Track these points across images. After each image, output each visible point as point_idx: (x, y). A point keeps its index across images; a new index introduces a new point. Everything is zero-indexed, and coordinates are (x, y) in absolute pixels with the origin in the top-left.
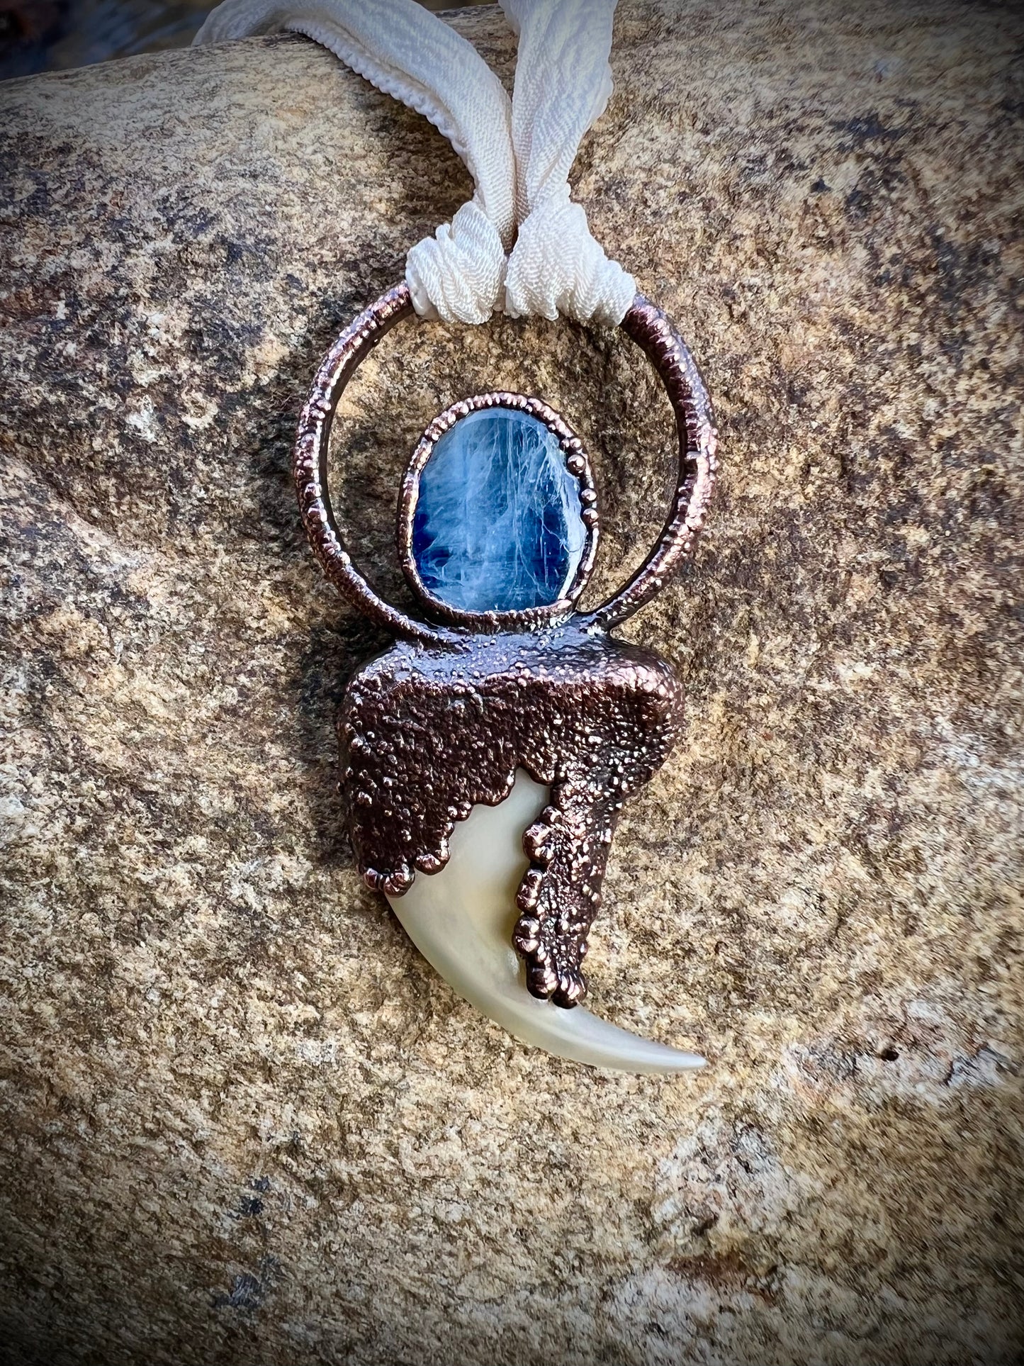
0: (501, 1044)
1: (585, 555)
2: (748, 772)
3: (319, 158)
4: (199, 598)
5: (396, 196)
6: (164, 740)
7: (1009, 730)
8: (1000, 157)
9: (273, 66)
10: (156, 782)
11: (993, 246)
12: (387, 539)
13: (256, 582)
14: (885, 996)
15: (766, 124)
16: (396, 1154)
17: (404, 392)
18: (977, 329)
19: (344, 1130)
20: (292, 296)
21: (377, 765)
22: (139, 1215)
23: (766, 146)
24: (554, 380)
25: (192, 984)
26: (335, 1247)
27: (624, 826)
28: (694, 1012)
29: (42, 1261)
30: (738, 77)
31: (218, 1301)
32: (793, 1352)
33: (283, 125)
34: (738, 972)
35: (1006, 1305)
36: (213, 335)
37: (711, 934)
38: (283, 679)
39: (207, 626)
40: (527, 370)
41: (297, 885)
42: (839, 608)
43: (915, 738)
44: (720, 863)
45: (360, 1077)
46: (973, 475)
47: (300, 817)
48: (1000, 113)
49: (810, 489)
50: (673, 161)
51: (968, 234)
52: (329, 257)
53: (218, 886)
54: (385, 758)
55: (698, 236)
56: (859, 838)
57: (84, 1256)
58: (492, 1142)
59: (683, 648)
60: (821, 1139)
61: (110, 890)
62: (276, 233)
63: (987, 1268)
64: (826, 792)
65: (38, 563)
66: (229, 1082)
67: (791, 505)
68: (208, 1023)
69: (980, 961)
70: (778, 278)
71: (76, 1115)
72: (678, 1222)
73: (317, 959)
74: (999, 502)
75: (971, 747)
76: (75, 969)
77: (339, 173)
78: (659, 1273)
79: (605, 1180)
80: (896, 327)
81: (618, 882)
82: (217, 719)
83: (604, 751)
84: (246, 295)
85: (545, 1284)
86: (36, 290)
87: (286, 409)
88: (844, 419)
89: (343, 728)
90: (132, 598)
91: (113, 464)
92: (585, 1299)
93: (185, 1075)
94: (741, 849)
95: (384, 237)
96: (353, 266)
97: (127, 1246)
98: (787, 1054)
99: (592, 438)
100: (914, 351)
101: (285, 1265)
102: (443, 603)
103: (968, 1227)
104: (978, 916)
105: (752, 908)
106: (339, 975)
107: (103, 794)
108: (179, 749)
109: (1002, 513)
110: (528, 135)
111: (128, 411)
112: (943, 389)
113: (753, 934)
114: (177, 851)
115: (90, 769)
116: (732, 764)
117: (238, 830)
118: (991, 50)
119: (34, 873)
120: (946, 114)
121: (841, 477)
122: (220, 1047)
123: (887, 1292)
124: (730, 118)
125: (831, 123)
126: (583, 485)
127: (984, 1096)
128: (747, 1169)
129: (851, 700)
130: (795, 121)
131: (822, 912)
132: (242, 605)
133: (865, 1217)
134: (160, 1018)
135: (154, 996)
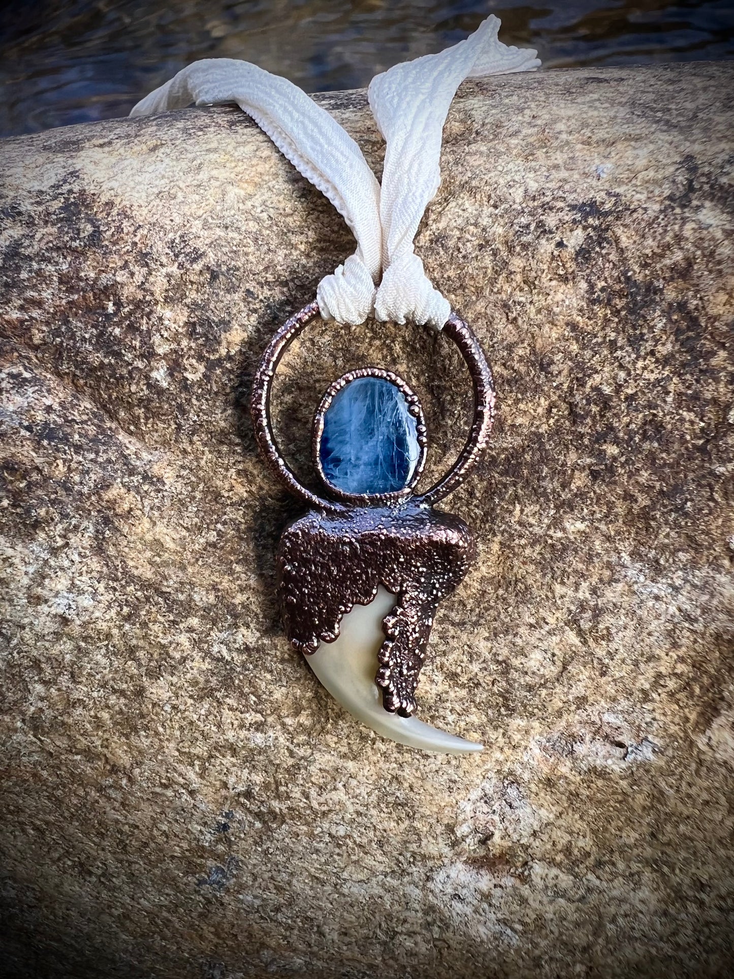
0: (368, 736)
1: (419, 463)
2: (513, 583)
3: (264, 216)
4: (193, 479)
5: (311, 240)
6: (174, 563)
7: (662, 562)
8: (666, 231)
9: (235, 148)
10: (169, 586)
11: (660, 284)
12: (304, 445)
13: (227, 470)
14: (589, 711)
15: (531, 204)
16: (307, 798)
17: (315, 359)
18: (649, 332)
19: (278, 784)
20: (249, 303)
21: (299, 581)
22: (155, 832)
23: (530, 218)
24: (403, 352)
25: (190, 701)
26: (271, 850)
27: (441, 613)
28: (480, 718)
29: (95, 859)
30: (516, 172)
31: (201, 882)
32: (536, 910)
33: (242, 193)
34: (505, 696)
35: (657, 883)
36: (201, 325)
37: (490, 675)
38: (243, 527)
39: (198, 495)
40: (387, 346)
41: (251, 646)
42: (567, 490)
43: (609, 565)
44: (496, 635)
45: (287, 754)
46: (645, 416)
47: (253, 607)
48: (667, 202)
49: (552, 421)
50: (476, 225)
51: (646, 276)
52: (271, 278)
53: (206, 646)
54: (304, 578)
55: (489, 271)
56: (576, 621)
57: (121, 857)
58: (363, 791)
59: (477, 511)
60: (554, 790)
61: (143, 648)
62: (239, 264)
63: (647, 862)
64: (557, 595)
65: (100, 460)
66: (211, 757)
67: (540, 430)
68: (199, 723)
69: (643, 691)
70: (535, 298)
71: (121, 775)
72: (470, 837)
73: (263, 687)
74: (660, 432)
75: (641, 571)
76: (122, 693)
77: (277, 225)
78: (460, 866)
79: (428, 813)
80: (603, 329)
81: (437, 645)
82: (205, 549)
83: (428, 576)
84: (222, 302)
85: (393, 872)
86: (95, 294)
87: (246, 369)
88: (572, 381)
89: (279, 559)
90: (155, 479)
91: (143, 400)
92: (417, 880)
93: (185, 753)
94: (508, 627)
95: (304, 266)
96: (285, 284)
97: (148, 850)
98: (533, 743)
99: (425, 386)
100: (613, 343)
101: (242, 861)
102: (337, 489)
103: (636, 840)
104: (642, 666)
105: (513, 660)
106: (275, 697)
107: (139, 593)
108: (183, 568)
109: (661, 438)
110: (389, 215)
111: (152, 370)
112: (629, 366)
113: (514, 675)
114: (182, 626)
115: (131, 579)
116: (504, 577)
117: (217, 614)
118: (664, 161)
119: (99, 638)
120: (636, 203)
121: (569, 414)
122: (206, 737)
123: (591, 876)
124: (510, 198)
125: (568, 206)
126: (419, 423)
127: (645, 766)
128: (511, 806)
129: (573, 543)
130: (548, 203)
131: (554, 662)
132: (219, 483)
133: (578, 834)
134: (171, 720)
135: (168, 708)
